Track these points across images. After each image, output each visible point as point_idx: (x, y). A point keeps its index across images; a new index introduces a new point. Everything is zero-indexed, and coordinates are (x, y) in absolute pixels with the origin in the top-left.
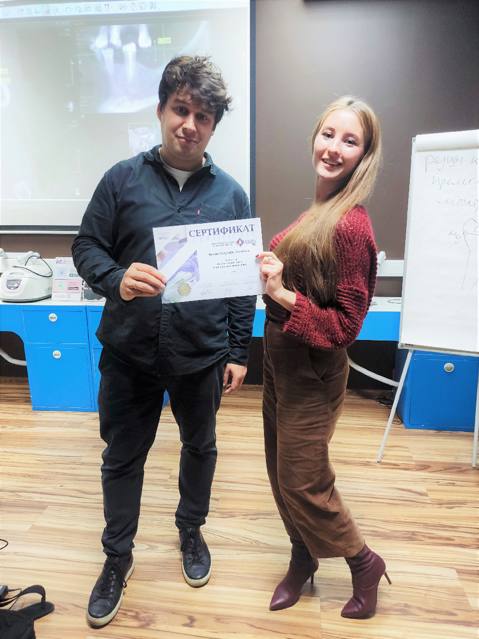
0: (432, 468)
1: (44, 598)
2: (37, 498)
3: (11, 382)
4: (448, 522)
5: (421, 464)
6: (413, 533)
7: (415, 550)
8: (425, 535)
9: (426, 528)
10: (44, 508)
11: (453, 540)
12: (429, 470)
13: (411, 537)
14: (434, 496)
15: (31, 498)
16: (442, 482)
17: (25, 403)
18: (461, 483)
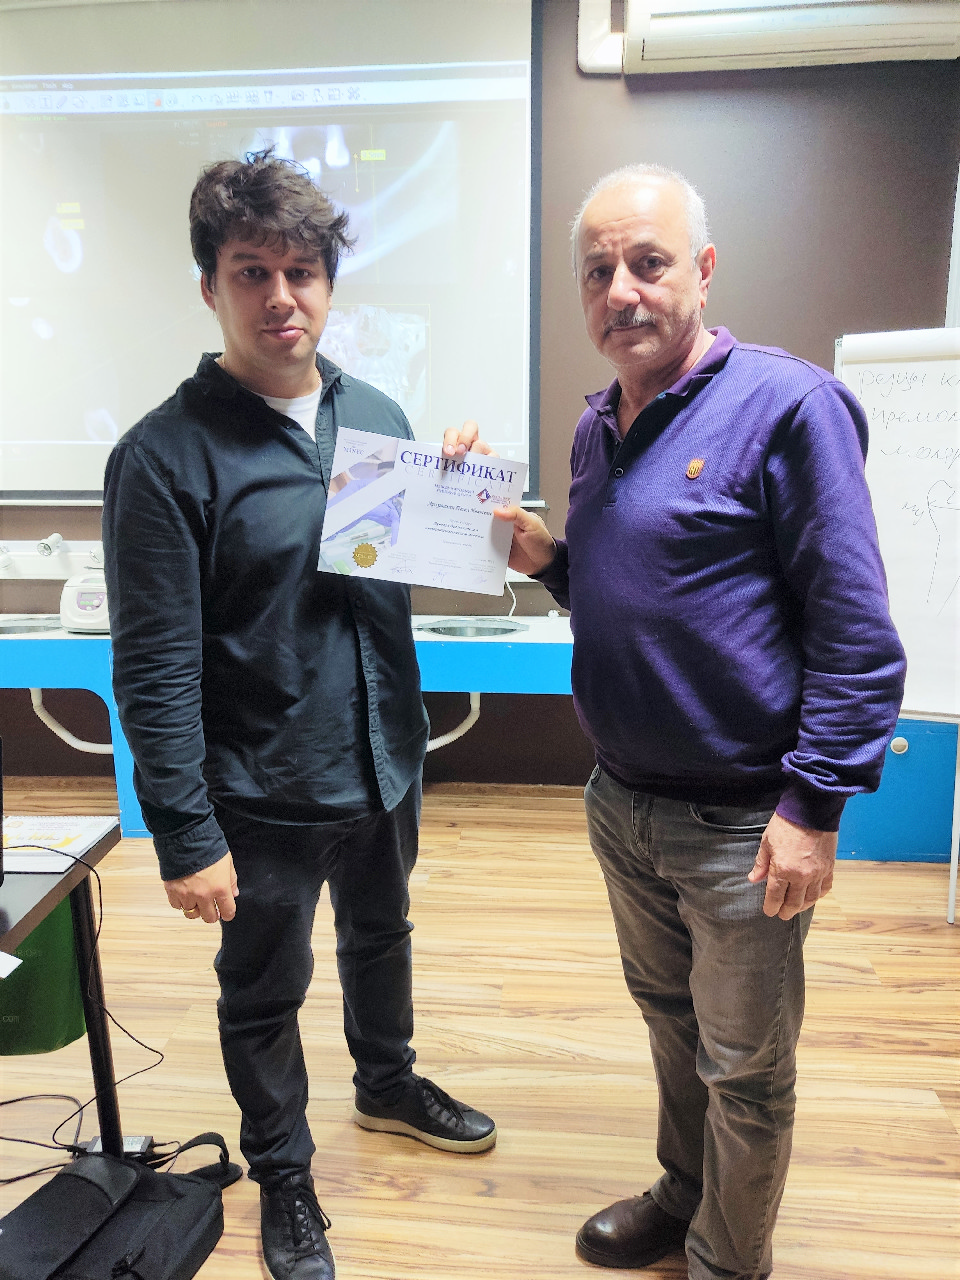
0: (876, 927)
1: (225, 1155)
2: (168, 991)
5: (855, 919)
6: (857, 1036)
7: (862, 1062)
8: (879, 1037)
9: (877, 1026)
10: (185, 1008)
11: (924, 1044)
12: (872, 929)
13: (854, 1042)
14: (883, 973)
15: (155, 991)
16: (896, 949)
18: (930, 951)
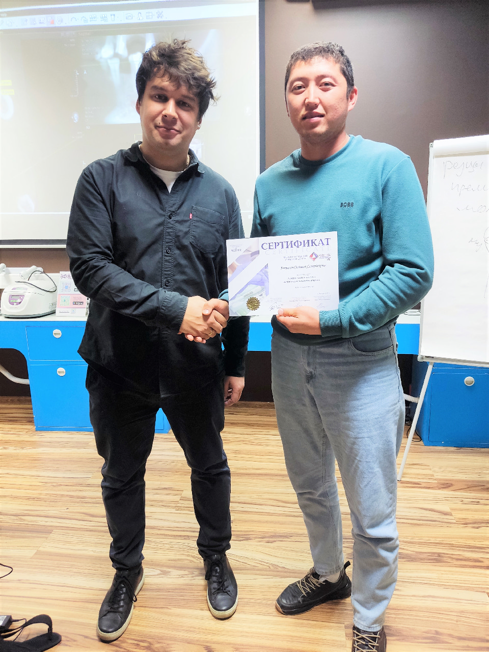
0: (454, 487)
1: (50, 629)
2: (42, 521)
3: (12, 402)
4: (474, 543)
5: (444, 482)
6: (439, 555)
7: (442, 572)
8: (451, 556)
9: (453, 549)
10: (50, 532)
11: (482, 562)
12: (452, 488)
13: (438, 559)
14: (457, 515)
15: (35, 521)
16: (466, 500)
17: (27, 423)
18: (485, 502)
